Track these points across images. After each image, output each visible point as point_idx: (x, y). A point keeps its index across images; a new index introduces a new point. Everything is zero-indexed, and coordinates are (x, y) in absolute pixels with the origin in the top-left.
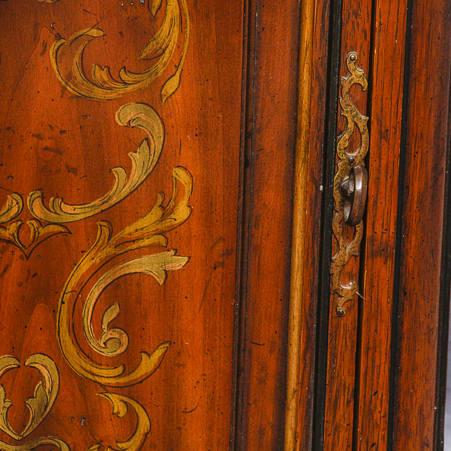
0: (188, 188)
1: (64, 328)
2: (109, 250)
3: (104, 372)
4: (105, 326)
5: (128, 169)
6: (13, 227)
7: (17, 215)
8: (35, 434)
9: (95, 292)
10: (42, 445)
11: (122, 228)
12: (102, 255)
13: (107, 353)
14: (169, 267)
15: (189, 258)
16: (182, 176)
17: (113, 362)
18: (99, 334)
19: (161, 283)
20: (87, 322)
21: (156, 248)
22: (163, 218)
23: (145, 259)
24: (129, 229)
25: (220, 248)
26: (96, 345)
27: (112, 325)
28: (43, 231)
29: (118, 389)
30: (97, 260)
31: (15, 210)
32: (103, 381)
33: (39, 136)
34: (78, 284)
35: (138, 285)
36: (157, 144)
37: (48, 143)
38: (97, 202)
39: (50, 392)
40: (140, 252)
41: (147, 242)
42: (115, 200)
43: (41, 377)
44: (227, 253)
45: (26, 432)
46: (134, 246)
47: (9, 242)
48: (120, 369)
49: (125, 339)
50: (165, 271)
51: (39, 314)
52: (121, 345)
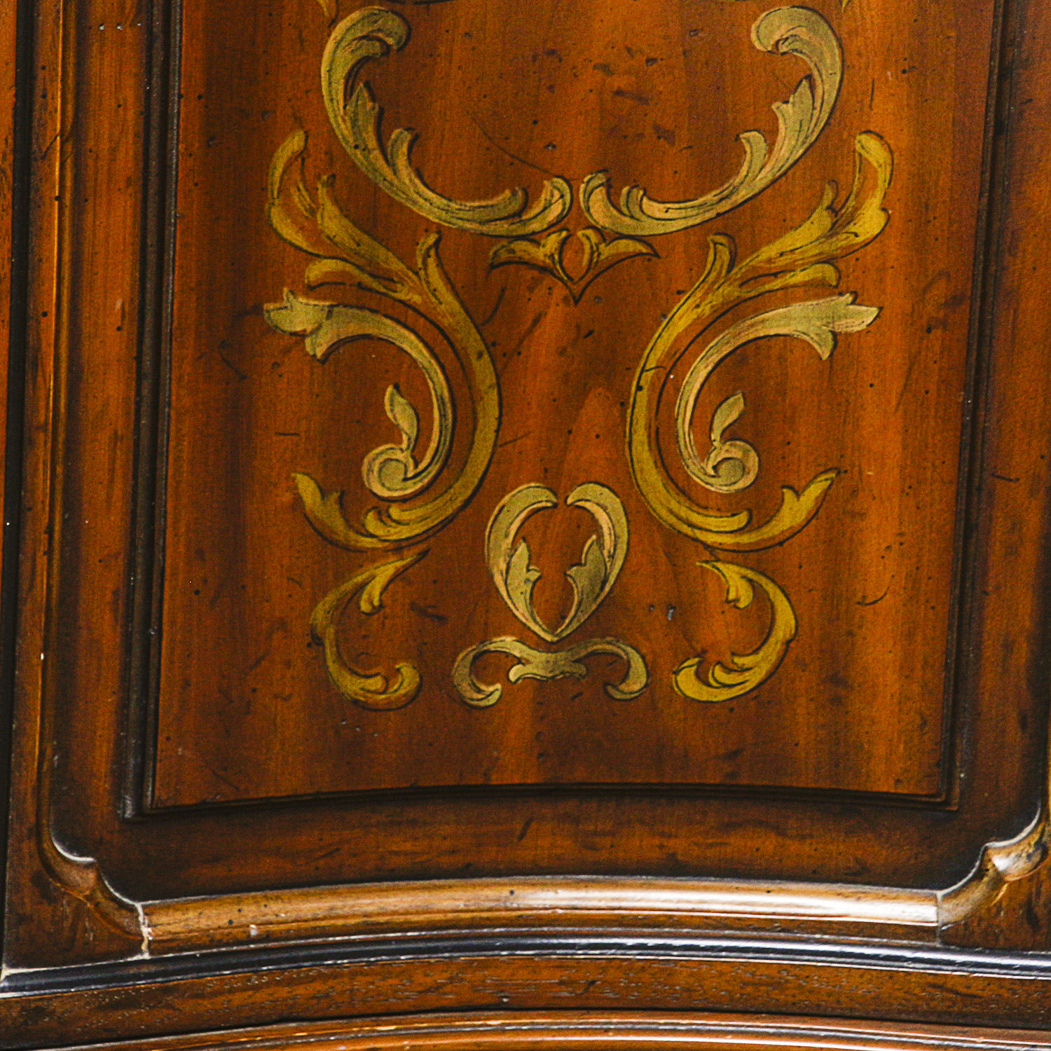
0: (883, 175)
1: (640, 435)
2: (729, 291)
3: (713, 522)
4: (716, 436)
5: (771, 135)
6: (552, 242)
7: (561, 218)
8: (584, 632)
9: (700, 371)
10: (594, 653)
11: (755, 248)
12: (716, 299)
13: (719, 486)
14: (842, 326)
15: (881, 309)
16: (873, 150)
17: (730, 505)
18: (705, 450)
19: (825, 356)
20: (683, 426)
21: (818, 289)
22: (833, 231)
23: (796, 309)
24: (769, 251)
25: (940, 291)
26: (698, 471)
27: (730, 434)
28: (606, 251)
29: (738, 555)
30: (706, 309)
31: (556, 210)
32: (710, 539)
33: (606, 68)
34: (668, 355)
35: (782, 358)
36: (828, 87)
37: (620, 82)
38: (710, 197)
39: (612, 556)
40: (788, 296)
41: (799, 277)
42: (743, 194)
43: (595, 526)
44: (953, 302)
45: (566, 628)
46: (777, 283)
47: (544, 269)
48: (742, 518)
49: (753, 461)
50: (835, 334)
51: (595, 410)
52: (745, 471)
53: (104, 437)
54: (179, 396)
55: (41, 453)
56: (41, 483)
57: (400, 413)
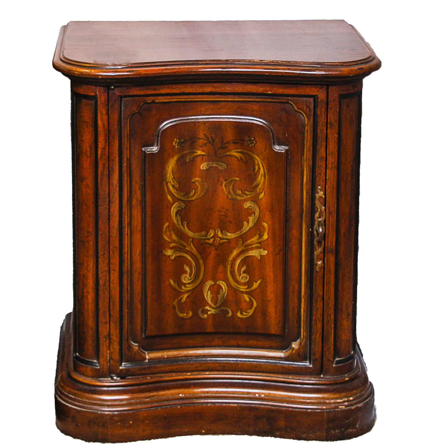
0: (267, 229)
1: (229, 272)
2: (242, 248)
3: (242, 287)
4: (242, 272)
5: (248, 222)
6: (212, 240)
7: (213, 236)
8: (220, 306)
9: (238, 262)
10: (223, 310)
11: (247, 241)
12: (240, 249)
13: (243, 281)
14: (262, 254)
15: (268, 251)
16: (265, 225)
17: (245, 284)
18: (240, 275)
19: (259, 259)
20: (236, 271)
21: (257, 248)
22: (260, 238)
23: (254, 251)
24: (249, 241)
25: (278, 248)
26: (239, 278)
27: (244, 272)
28: (221, 241)
29: (246, 293)
30: (239, 251)
31: (212, 235)
32: (242, 290)
33: (220, 211)
34: (233, 259)
35: (252, 260)
36: (257, 214)
37: (222, 213)
38: (238, 232)
39: (225, 293)
40: (252, 249)
41: (254, 246)
42: (244, 232)
43: (222, 288)
44: (280, 250)
45: (217, 305)
46: (250, 247)
47: (211, 244)
48: (247, 287)
49: (248, 277)
50: (261, 256)
51: (221, 268)
52: (247, 278)
53: (137, 273)
54: (149, 267)
55: (125, 277)
56: (125, 282)
57: (187, 269)
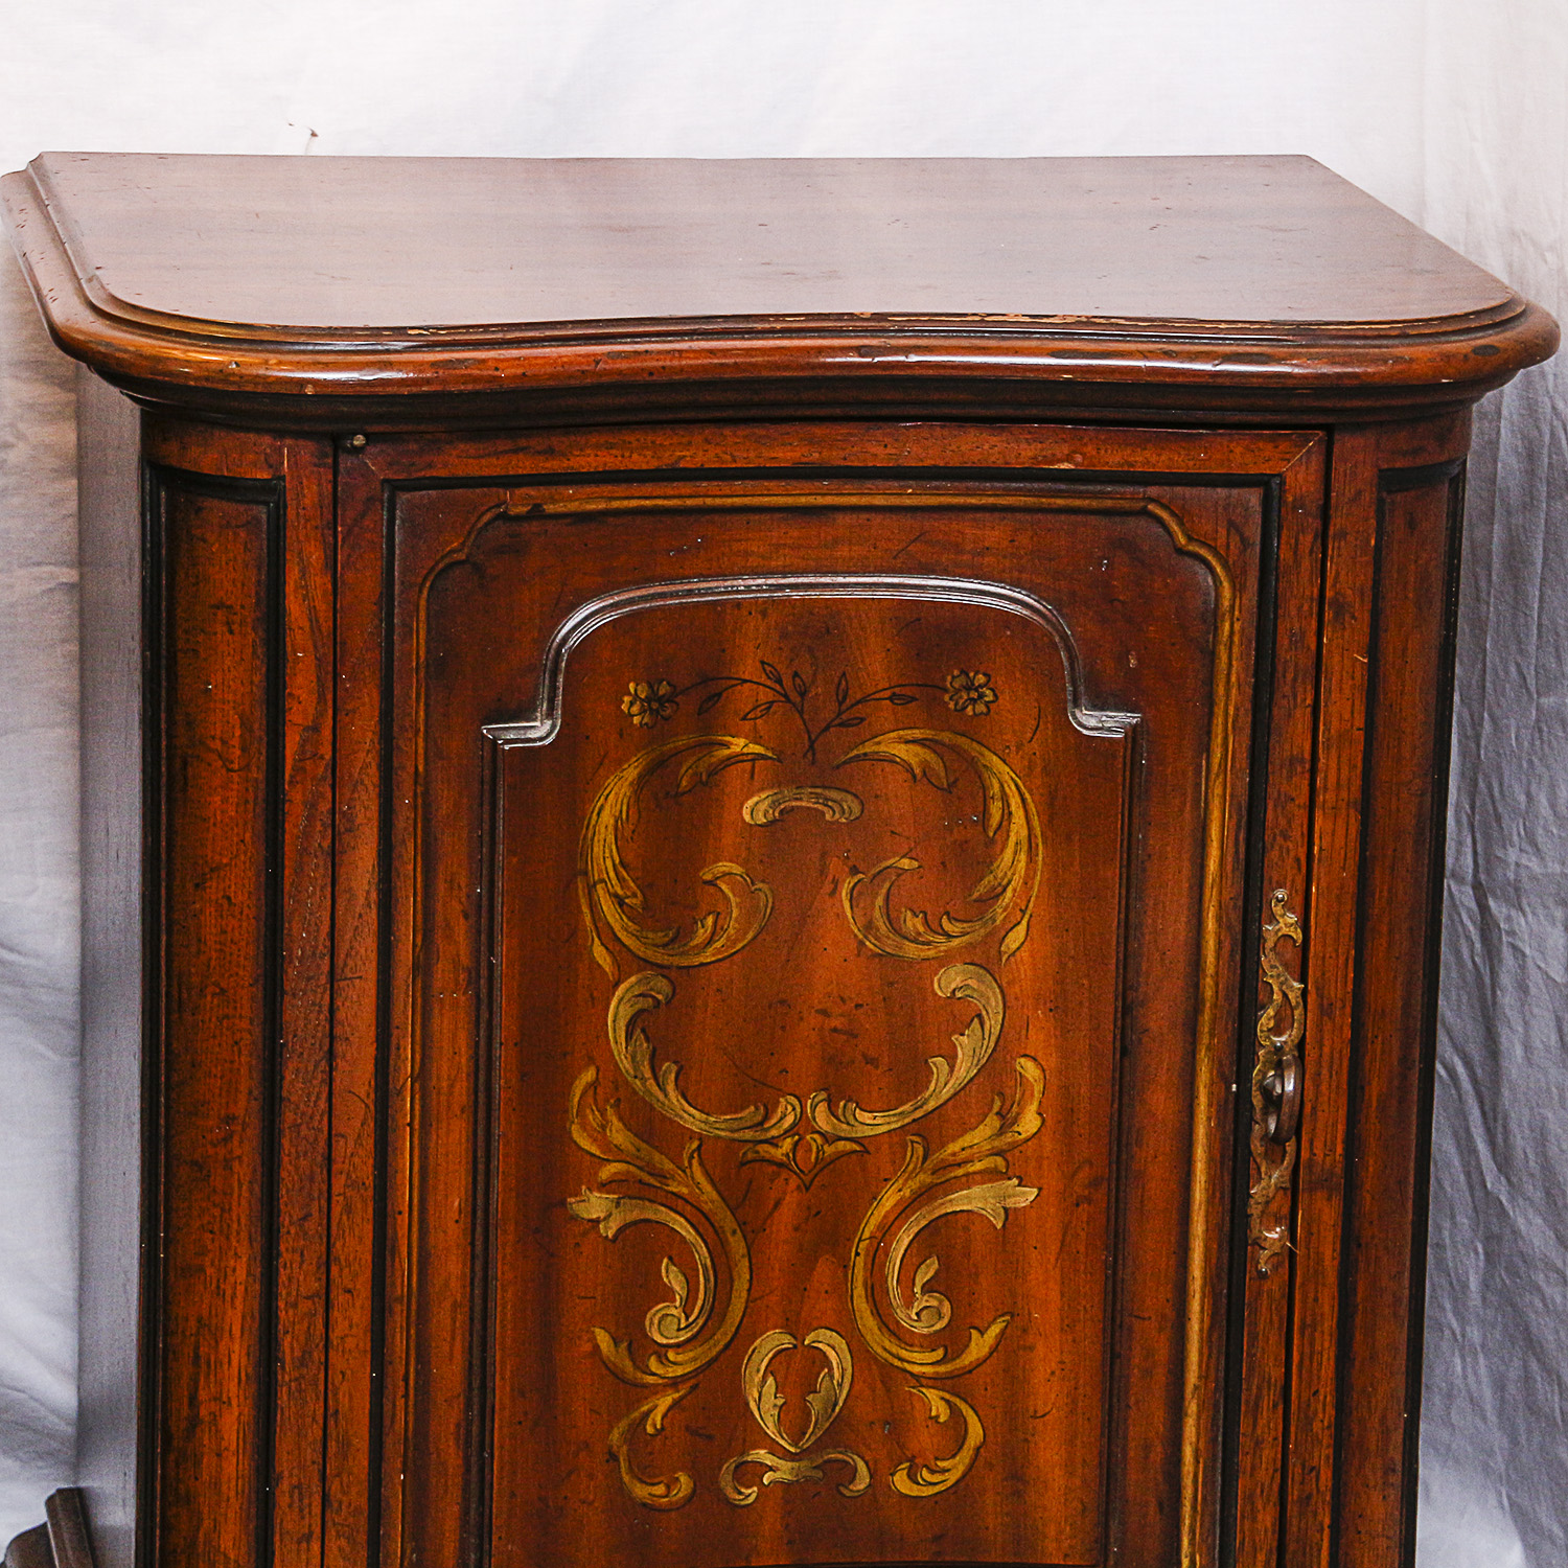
0: (1038, 1088)
1: (859, 1291)
2: (924, 1178)
3: (917, 1357)
4: (917, 1289)
5: (951, 1059)
6: (788, 1144)
7: (794, 1125)
8: (820, 1445)
9: (903, 1240)
10: (829, 1461)
11: (943, 1145)
12: (914, 1184)
13: (921, 1329)
14: (1010, 1204)
15: (1040, 1189)
16: (1030, 1070)
17: (930, 1342)
18: (909, 1301)
19: (999, 1226)
20: (893, 1283)
21: (992, 1175)
22: (1001, 1132)
23: (976, 1190)
24: (954, 1147)
25: (1084, 1175)
26: (906, 1317)
27: (928, 1288)
28: (829, 1150)
29: (936, 1381)
30: (907, 1192)
31: (790, 1120)
32: (916, 1369)
33: (824, 1013)
34: (879, 1227)
35: (966, 1229)
36: (994, 1023)
37: (836, 1023)
38: (906, 1107)
39: (840, 1385)
40: (969, 1181)
41: (978, 1166)
42: (932, 1105)
43: (826, 1362)
44: (1094, 1183)
45: (806, 1442)
46: (960, 1172)
47: (781, 1165)
48: (940, 1353)
49: (946, 1308)
50: (1005, 1209)
51: (823, 1270)
52: (940, 1317)
53: (447, 1305)
54: (503, 1271)
55: (398, 1320)
56: (398, 1342)
57: (674, 1279)
